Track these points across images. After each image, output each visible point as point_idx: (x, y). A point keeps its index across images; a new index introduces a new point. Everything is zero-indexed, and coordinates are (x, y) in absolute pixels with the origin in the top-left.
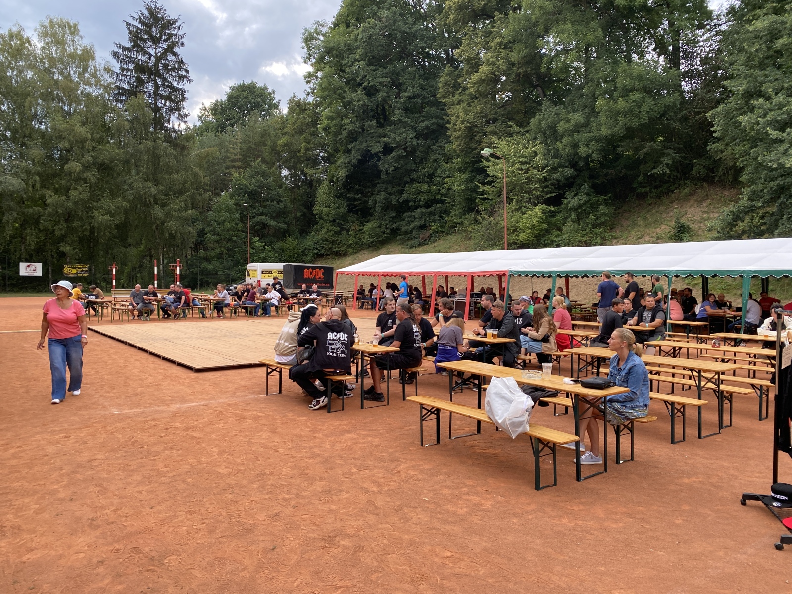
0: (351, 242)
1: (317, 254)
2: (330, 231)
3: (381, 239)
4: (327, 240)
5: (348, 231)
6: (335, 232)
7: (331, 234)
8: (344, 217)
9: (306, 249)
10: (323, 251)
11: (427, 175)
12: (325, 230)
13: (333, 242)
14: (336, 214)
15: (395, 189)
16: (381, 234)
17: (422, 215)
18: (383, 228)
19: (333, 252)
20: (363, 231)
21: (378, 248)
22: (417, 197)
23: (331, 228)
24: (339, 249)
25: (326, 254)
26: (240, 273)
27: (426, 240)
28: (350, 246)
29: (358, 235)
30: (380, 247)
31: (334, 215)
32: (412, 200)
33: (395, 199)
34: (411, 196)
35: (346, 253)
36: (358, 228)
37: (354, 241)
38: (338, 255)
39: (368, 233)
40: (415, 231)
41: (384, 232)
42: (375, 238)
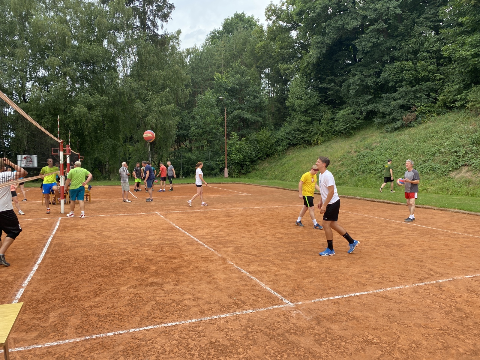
0: (322, 130)
1: (289, 144)
2: (303, 121)
3: (355, 125)
4: (299, 130)
5: (320, 120)
6: (307, 123)
7: (302, 124)
8: (315, 107)
9: (279, 139)
10: (294, 141)
11: (411, 50)
12: (297, 121)
13: (304, 132)
14: (308, 105)
15: (372, 71)
16: (355, 120)
17: (406, 94)
18: (357, 115)
19: (305, 141)
20: (335, 119)
21: (351, 134)
22: (399, 77)
23: (303, 118)
24: (310, 139)
25: (298, 144)
26: (218, 163)
27: (411, 122)
28: (322, 134)
29: (330, 124)
30: (353, 134)
31: (306, 106)
32: (392, 81)
33: (371, 80)
34: (391, 77)
35: (317, 142)
36: (330, 116)
37: (325, 130)
38: (309, 144)
39: (341, 120)
40: (396, 112)
41: (359, 119)
42: (349, 125)
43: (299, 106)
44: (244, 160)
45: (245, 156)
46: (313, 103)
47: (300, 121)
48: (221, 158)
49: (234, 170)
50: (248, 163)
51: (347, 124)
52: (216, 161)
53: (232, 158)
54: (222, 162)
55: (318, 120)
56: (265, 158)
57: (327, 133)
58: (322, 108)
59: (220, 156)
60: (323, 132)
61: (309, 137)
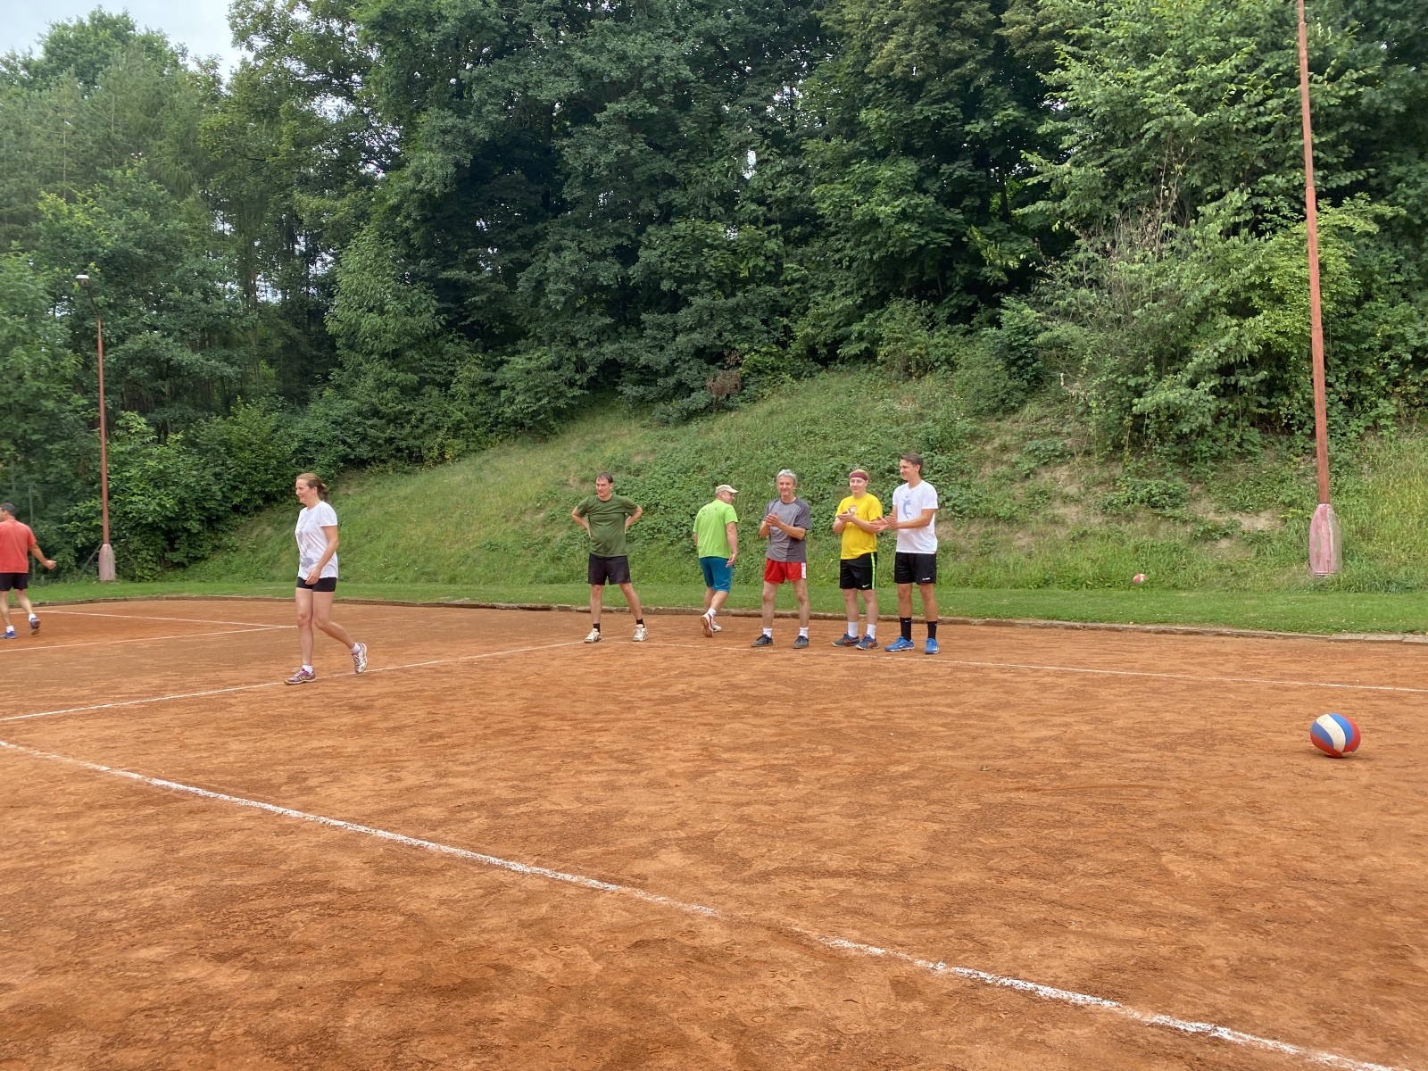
1: (345, 459)
2: (388, 384)
8: (428, 341)
14: (406, 333)
15: (607, 243)
16: (563, 388)
17: (712, 315)
18: (568, 371)
19: (399, 450)
20: (497, 384)
21: (551, 431)
22: (687, 266)
23: (389, 375)
24: (418, 443)
25: (374, 458)
26: (70, 527)
27: (728, 396)
28: (456, 429)
29: (480, 398)
30: (557, 429)
31: (398, 335)
32: (670, 275)
33: (607, 269)
34: (668, 264)
35: (442, 455)
36: (479, 374)
37: (467, 414)
38: (415, 458)
39: (520, 386)
40: (686, 366)
41: (571, 384)
42: (545, 401)
43: (376, 335)
44: (181, 516)
45: (182, 502)
46: (423, 327)
47: (382, 385)
48: (81, 508)
49: (136, 552)
50: (195, 526)
51: (539, 400)
52: (60, 520)
53: (128, 509)
54: (85, 525)
55: (439, 385)
56: (258, 509)
57: (471, 425)
58: (450, 348)
59: (75, 500)
60: (461, 421)
61: (415, 438)
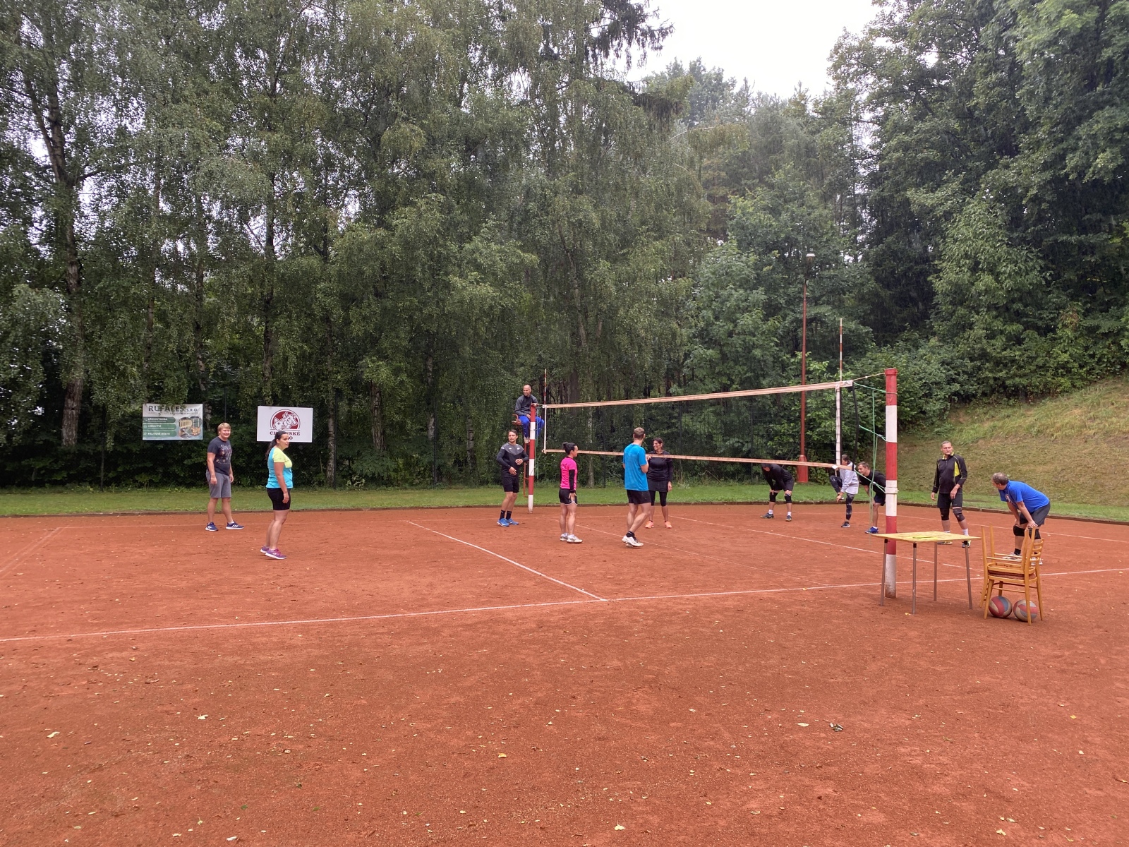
2: (995, 334)
6: (1012, 337)
7: (999, 342)
14: (1017, 290)
29: (1081, 341)
31: (1010, 292)
36: (1082, 321)
38: (1020, 395)
58: (1052, 299)
61: (1020, 377)
